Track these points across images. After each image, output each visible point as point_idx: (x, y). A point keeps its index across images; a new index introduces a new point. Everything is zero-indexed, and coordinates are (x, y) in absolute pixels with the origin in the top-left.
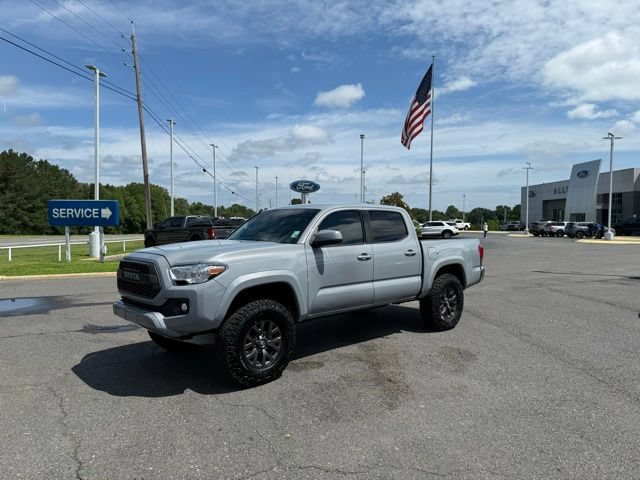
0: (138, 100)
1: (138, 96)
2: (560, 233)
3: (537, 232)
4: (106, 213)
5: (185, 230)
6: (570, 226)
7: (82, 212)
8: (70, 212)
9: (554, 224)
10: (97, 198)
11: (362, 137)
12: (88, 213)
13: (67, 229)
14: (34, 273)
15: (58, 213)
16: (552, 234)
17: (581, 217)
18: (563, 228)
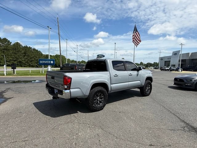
0: (59, 34)
1: (59, 33)
2: (168, 70)
3: (162, 69)
4: (52, 62)
5: (70, 67)
6: (171, 68)
7: (47, 62)
8: (44, 62)
9: (166, 67)
10: (49, 59)
11: (115, 43)
12: (48, 62)
13: (43, 66)
14: (37, 75)
15: (41, 62)
16: (166, 70)
17: (174, 66)
18: (168, 68)
